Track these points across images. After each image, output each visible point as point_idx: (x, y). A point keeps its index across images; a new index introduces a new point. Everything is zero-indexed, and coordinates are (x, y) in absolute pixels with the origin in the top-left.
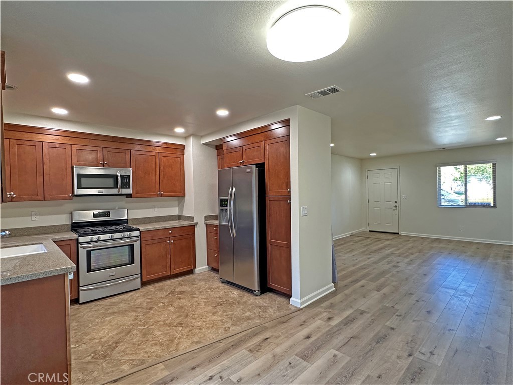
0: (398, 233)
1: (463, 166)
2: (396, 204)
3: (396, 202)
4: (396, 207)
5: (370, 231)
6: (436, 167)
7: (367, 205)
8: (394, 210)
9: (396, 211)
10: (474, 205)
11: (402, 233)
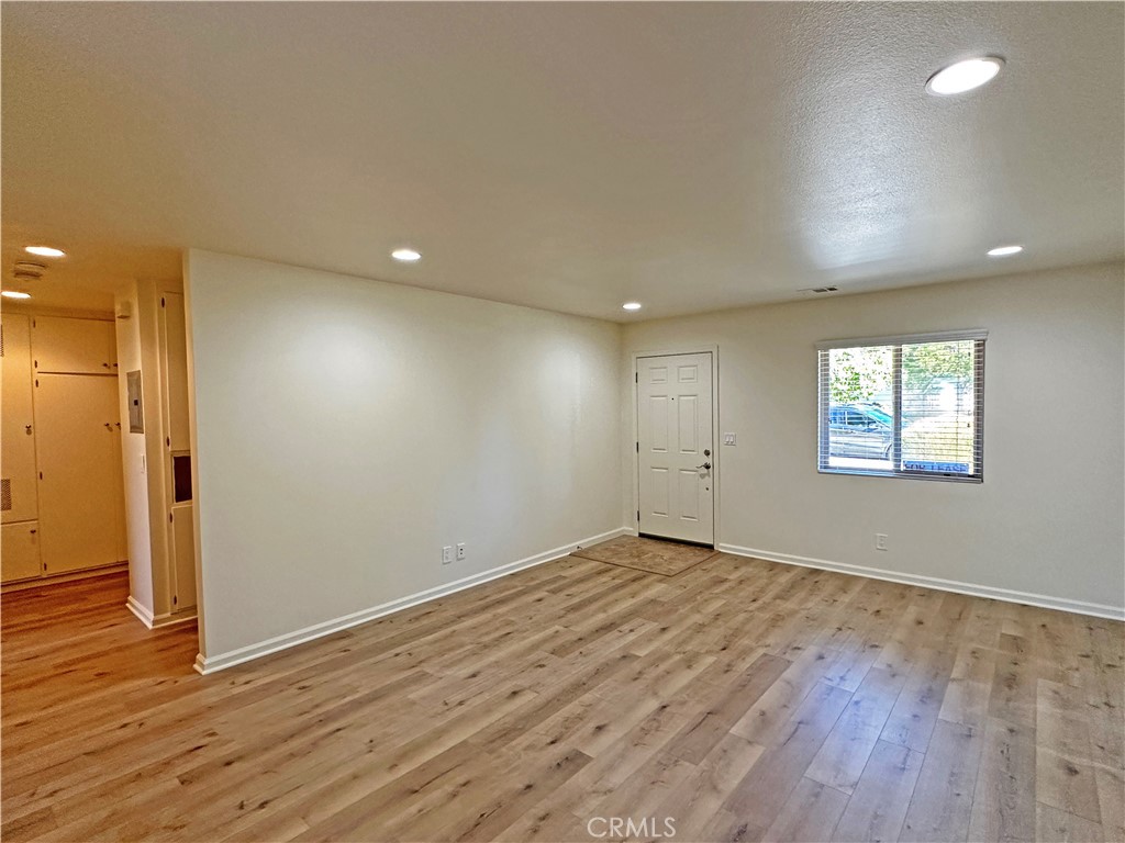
0: (711, 547)
1: (892, 347)
2: (709, 460)
3: (707, 453)
4: (708, 467)
5: (641, 535)
6: (816, 348)
7: (635, 459)
8: (702, 476)
9: (708, 480)
10: (917, 472)
11: (721, 547)
